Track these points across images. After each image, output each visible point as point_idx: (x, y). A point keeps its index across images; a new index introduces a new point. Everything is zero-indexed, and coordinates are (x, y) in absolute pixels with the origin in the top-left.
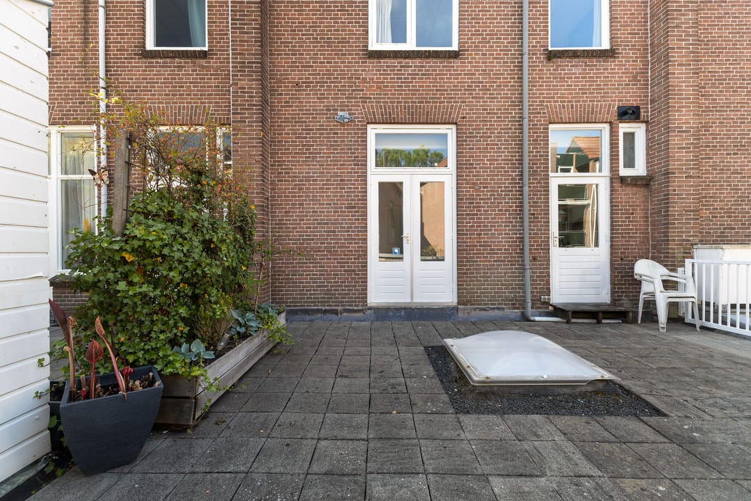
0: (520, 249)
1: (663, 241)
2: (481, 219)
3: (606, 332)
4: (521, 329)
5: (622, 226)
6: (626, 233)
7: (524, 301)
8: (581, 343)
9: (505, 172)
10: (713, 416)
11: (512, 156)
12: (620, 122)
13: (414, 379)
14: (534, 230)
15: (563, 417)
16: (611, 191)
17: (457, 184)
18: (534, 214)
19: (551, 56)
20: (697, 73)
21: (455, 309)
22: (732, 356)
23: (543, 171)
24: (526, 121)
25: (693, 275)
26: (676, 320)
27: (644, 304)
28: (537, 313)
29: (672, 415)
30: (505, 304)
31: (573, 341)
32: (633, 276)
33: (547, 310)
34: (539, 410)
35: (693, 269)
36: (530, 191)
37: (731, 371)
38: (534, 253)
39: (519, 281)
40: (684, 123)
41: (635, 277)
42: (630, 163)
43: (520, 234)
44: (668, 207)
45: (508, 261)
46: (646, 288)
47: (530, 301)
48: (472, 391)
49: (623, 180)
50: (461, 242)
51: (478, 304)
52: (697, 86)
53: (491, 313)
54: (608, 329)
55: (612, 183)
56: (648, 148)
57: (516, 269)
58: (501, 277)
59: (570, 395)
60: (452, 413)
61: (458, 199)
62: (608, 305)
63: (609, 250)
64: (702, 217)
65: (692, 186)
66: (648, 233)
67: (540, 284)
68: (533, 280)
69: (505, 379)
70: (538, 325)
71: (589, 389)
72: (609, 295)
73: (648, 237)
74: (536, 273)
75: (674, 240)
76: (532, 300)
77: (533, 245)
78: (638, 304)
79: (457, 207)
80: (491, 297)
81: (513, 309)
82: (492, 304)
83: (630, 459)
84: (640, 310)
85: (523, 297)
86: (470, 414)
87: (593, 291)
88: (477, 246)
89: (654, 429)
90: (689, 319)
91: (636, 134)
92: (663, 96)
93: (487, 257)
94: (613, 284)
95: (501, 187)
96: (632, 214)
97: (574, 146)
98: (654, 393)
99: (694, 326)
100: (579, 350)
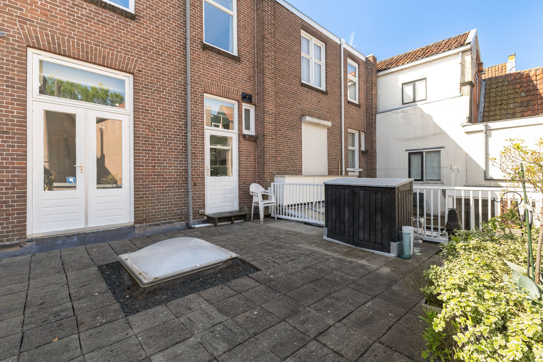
0: (185, 178)
1: (262, 173)
2: (155, 154)
3: (236, 228)
4: (186, 235)
5: (244, 163)
6: (246, 168)
7: (188, 215)
8: (222, 238)
9: (174, 120)
10: (279, 264)
11: (179, 110)
12: (243, 102)
13: (84, 300)
14: (195, 164)
15: (207, 290)
16: (239, 142)
17: (134, 124)
18: (194, 153)
19: (205, 47)
20: (275, 85)
21: (132, 228)
22: (287, 231)
23: (200, 124)
24: (189, 87)
25: (274, 191)
26: (268, 216)
27: (254, 209)
28: (197, 222)
29: (263, 269)
30: (174, 219)
31: (217, 238)
32: (249, 193)
33: (204, 219)
34: (194, 290)
35: (274, 188)
36: (192, 137)
37: (287, 238)
38: (195, 181)
39: (184, 200)
40: (270, 110)
41: (250, 194)
42: (248, 128)
43: (185, 167)
44: (264, 154)
45: (177, 187)
46: (255, 200)
47: (192, 214)
48: (142, 293)
49: (244, 136)
50: (137, 172)
51: (152, 222)
52: (275, 92)
53: (163, 227)
54: (237, 226)
55: (239, 137)
56: (256, 120)
57: (182, 192)
58: (171, 198)
59: (213, 274)
60: (122, 318)
61: (135, 137)
62: (238, 212)
63: (238, 178)
64: (277, 161)
65: (273, 144)
66: (256, 168)
67: (199, 202)
68: (194, 200)
69: (170, 275)
70: (197, 231)
71: (224, 266)
72: (238, 206)
73: (256, 171)
74: (196, 194)
75: (267, 173)
76: (193, 214)
77: (194, 175)
78: (251, 209)
79: (134, 143)
80: (164, 214)
81: (180, 222)
82: (164, 220)
83: (242, 302)
84: (252, 213)
85: (188, 212)
86: (139, 312)
87: (230, 204)
88: (152, 175)
89: (255, 280)
90: (272, 215)
91: (250, 111)
92: (262, 92)
93: (160, 184)
94: (240, 198)
95: (171, 132)
96: (249, 157)
97: (221, 111)
98: (256, 259)
99: (274, 218)
100: (221, 243)
